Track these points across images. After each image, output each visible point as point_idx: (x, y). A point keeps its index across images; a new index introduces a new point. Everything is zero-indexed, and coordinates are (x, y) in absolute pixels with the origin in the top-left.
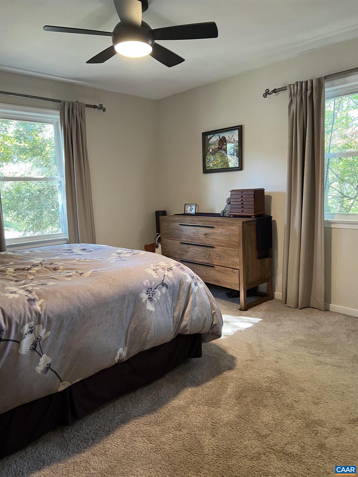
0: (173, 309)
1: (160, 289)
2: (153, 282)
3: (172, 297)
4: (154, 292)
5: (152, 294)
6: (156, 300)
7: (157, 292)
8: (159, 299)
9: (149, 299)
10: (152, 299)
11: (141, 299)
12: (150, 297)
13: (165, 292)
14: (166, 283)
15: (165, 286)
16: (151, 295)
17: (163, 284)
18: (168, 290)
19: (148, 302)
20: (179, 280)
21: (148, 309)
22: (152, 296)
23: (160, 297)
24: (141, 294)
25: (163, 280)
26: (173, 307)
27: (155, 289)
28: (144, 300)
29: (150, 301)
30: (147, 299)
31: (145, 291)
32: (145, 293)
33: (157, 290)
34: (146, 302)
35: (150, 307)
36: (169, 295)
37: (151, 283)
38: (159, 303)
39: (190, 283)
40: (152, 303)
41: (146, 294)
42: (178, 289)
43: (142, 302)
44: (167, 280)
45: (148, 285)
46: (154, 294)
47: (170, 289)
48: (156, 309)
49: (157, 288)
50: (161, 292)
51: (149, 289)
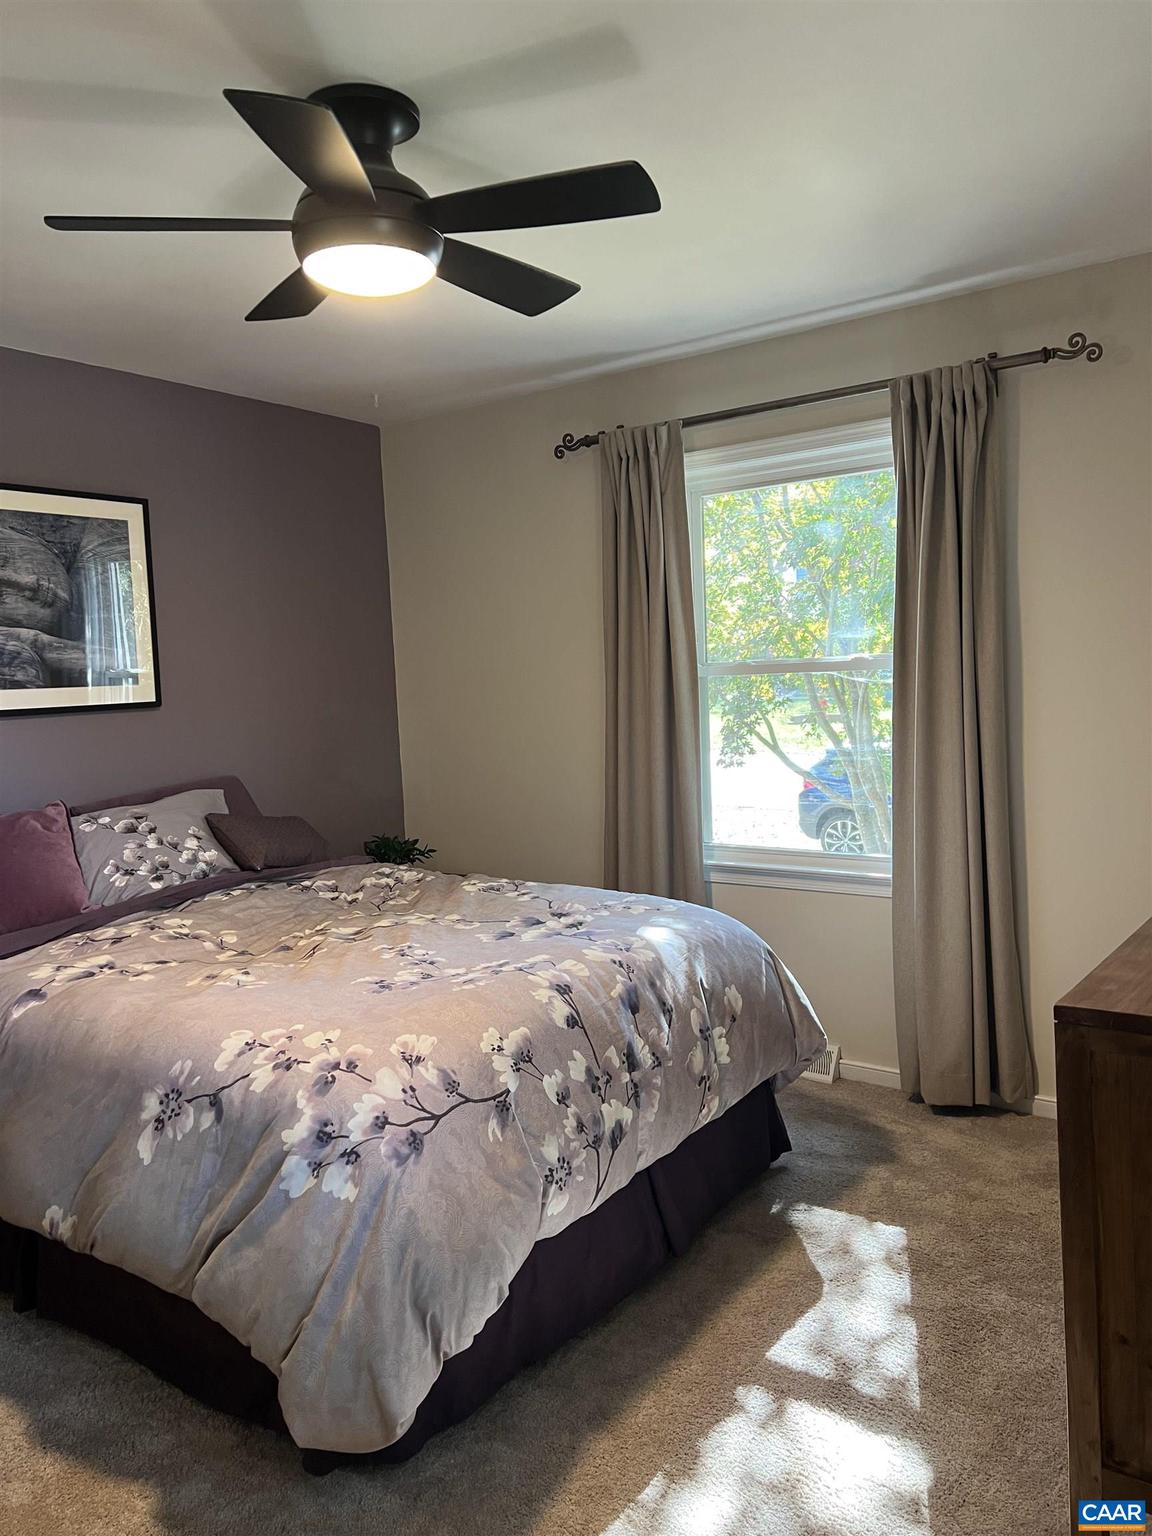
0: (210, 1200)
1: (199, 1112)
2: (199, 1078)
3: (220, 1160)
4: (180, 1108)
5: (173, 1110)
6: (171, 1136)
7: (188, 1116)
8: (179, 1138)
9: (155, 1121)
10: (163, 1126)
11: (142, 1109)
12: (163, 1116)
13: (205, 1130)
14: (224, 1100)
15: (216, 1113)
16: (169, 1112)
17: (215, 1102)
18: (219, 1127)
19: (150, 1128)
20: (269, 1116)
21: (138, 1148)
22: (170, 1117)
23: (185, 1136)
24: (149, 1094)
25: (223, 1088)
26: (210, 1195)
27: (189, 1101)
28: (145, 1116)
29: (156, 1129)
30: (151, 1118)
31: (161, 1092)
32: (159, 1096)
33: (190, 1109)
34: (147, 1122)
35: (145, 1147)
36: (212, 1145)
37: (191, 1076)
38: (171, 1152)
39: (285, 1148)
40: (154, 1139)
41: (158, 1102)
42: (250, 1145)
43: (140, 1115)
44: (234, 1095)
45: (178, 1078)
46: (176, 1115)
47: (224, 1129)
48: (153, 1161)
49: (194, 1101)
50: (197, 1121)
51: (173, 1091)
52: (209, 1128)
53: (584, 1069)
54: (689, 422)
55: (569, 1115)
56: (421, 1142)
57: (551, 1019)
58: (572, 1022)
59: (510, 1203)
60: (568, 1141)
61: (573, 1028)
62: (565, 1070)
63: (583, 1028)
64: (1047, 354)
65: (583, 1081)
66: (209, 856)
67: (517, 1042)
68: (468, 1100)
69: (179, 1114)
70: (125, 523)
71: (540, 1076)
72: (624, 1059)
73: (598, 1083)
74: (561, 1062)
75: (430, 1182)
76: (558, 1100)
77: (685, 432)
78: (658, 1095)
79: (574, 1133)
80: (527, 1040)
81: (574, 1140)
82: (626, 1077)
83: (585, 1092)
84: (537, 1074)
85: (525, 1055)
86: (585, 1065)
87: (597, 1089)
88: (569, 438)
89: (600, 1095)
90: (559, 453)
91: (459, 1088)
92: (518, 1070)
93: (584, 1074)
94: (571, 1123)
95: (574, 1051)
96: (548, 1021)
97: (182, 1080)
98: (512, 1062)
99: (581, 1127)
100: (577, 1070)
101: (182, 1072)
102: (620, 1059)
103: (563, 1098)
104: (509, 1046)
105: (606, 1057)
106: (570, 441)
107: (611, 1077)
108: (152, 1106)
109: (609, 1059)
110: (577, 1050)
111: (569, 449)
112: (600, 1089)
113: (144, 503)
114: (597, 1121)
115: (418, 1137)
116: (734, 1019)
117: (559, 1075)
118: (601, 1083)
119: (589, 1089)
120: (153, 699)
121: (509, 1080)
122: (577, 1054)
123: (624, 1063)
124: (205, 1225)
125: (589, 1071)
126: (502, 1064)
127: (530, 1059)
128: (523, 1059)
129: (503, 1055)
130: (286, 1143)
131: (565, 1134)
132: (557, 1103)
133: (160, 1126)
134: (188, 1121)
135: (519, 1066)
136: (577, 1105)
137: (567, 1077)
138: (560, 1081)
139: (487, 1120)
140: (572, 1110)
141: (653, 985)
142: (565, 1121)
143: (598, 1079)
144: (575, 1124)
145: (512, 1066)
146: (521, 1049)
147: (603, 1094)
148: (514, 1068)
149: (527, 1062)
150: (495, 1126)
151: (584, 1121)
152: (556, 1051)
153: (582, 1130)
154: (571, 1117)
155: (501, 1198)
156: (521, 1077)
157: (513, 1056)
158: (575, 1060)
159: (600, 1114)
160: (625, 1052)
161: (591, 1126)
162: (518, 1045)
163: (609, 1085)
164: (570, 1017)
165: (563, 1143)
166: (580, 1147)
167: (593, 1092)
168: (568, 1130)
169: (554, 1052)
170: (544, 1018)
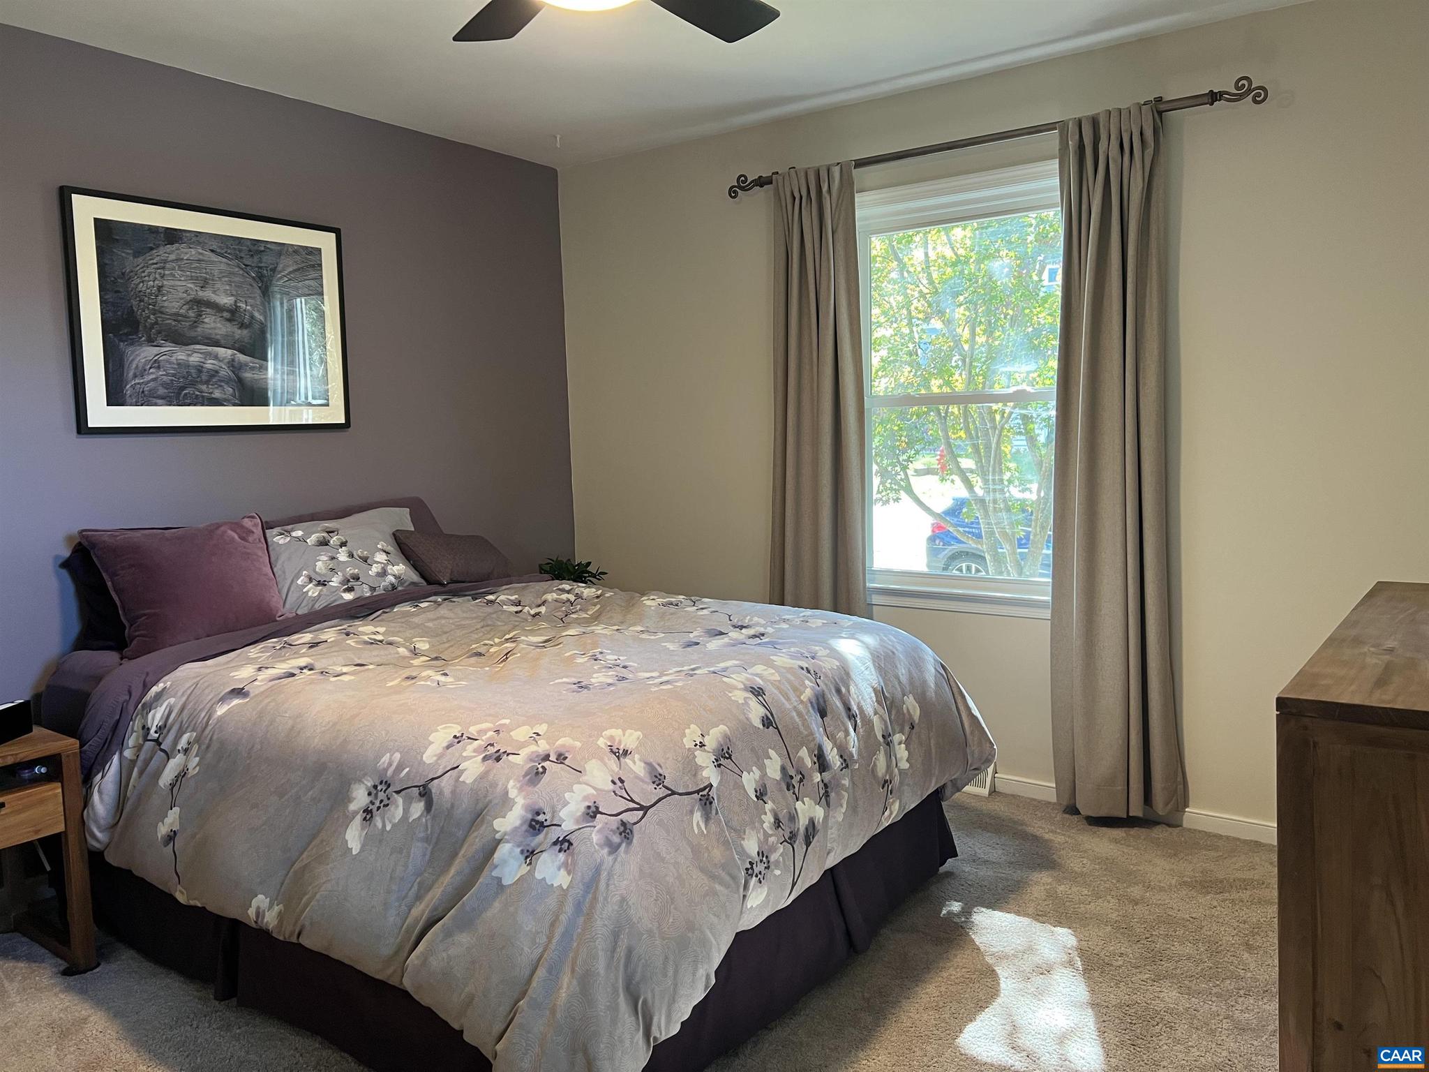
0: (419, 889)
1: (408, 802)
2: (408, 769)
3: (430, 849)
4: (389, 799)
5: (381, 801)
6: (380, 825)
7: (397, 806)
8: (388, 828)
9: (364, 812)
10: (372, 816)
11: (350, 800)
12: (371, 807)
13: (414, 821)
14: (433, 791)
15: (426, 803)
16: (377, 803)
17: (425, 792)
18: (429, 817)
19: (359, 818)
20: (480, 805)
21: (346, 837)
22: (379, 808)
23: (394, 826)
24: (357, 786)
25: (433, 779)
26: (419, 883)
28: (353, 807)
29: (365, 819)
30: (360, 809)
31: (370, 784)
32: (367, 788)
33: (399, 800)
34: (355, 813)
35: (354, 837)
36: (422, 835)
37: (400, 768)
38: (380, 841)
39: (498, 836)
40: (363, 829)
41: (367, 793)
42: (460, 834)
43: (347, 807)
44: (444, 786)
45: (386, 770)
46: (385, 806)
47: (434, 818)
48: (362, 850)
49: (403, 793)
50: (406, 811)
51: (381, 783)
52: (419, 818)
53: (779, 768)
54: (860, 163)
55: (767, 810)
56: (631, 831)
57: (748, 719)
58: (767, 722)
59: (715, 893)
60: (767, 836)
61: (768, 728)
62: (762, 768)
63: (777, 728)
64: (1213, 97)
65: (778, 778)
66: (398, 570)
67: (717, 738)
68: (673, 793)
69: (388, 805)
70: (319, 250)
71: (740, 773)
72: (815, 759)
73: (792, 781)
74: (758, 760)
75: (641, 870)
76: (756, 796)
77: (856, 173)
78: (846, 795)
79: (771, 829)
80: (727, 737)
81: (771, 835)
82: (817, 777)
83: (780, 790)
84: (736, 770)
85: (725, 751)
86: (780, 764)
87: (791, 787)
88: (743, 178)
89: (794, 793)
90: (733, 193)
91: (665, 781)
92: (719, 766)
93: (779, 772)
94: (768, 819)
95: (770, 750)
96: (745, 721)
97: (390, 772)
98: (713, 758)
99: (777, 823)
100: (773, 768)
101: (390, 764)
102: (812, 759)
103: (761, 795)
104: (711, 742)
105: (799, 757)
106: (744, 182)
107: (804, 777)
108: (360, 797)
109: (801, 759)
110: (772, 749)
111: (743, 189)
112: (794, 787)
113: (337, 231)
114: (793, 818)
115: (628, 826)
116: (912, 727)
117: (756, 773)
118: (795, 782)
119: (785, 787)
120: (342, 420)
121: (711, 775)
122: (772, 753)
123: (815, 763)
124: (415, 912)
125: (783, 769)
126: (705, 760)
127: (730, 756)
128: (723, 755)
129: (705, 751)
130: (498, 832)
131: (764, 829)
132: (756, 799)
133: (368, 817)
134: (397, 811)
135: (720, 762)
136: (774, 802)
137: (764, 775)
138: (757, 778)
139: (692, 812)
140: (769, 806)
141: (838, 691)
142: (763, 817)
143: (792, 777)
144: (772, 820)
145: (714, 762)
146: (722, 746)
147: (797, 792)
148: (716, 764)
149: (727, 758)
150: (699, 819)
151: (781, 817)
152: (753, 750)
153: (779, 826)
154: (768, 813)
155: (707, 888)
156: (722, 773)
157: (714, 752)
158: (771, 759)
159: (794, 811)
160: (816, 753)
161: (787, 822)
162: (719, 742)
163: (802, 783)
164: (765, 717)
165: (762, 838)
166: (777, 842)
167: (788, 790)
168: (766, 825)
169: (751, 750)
170: (742, 717)
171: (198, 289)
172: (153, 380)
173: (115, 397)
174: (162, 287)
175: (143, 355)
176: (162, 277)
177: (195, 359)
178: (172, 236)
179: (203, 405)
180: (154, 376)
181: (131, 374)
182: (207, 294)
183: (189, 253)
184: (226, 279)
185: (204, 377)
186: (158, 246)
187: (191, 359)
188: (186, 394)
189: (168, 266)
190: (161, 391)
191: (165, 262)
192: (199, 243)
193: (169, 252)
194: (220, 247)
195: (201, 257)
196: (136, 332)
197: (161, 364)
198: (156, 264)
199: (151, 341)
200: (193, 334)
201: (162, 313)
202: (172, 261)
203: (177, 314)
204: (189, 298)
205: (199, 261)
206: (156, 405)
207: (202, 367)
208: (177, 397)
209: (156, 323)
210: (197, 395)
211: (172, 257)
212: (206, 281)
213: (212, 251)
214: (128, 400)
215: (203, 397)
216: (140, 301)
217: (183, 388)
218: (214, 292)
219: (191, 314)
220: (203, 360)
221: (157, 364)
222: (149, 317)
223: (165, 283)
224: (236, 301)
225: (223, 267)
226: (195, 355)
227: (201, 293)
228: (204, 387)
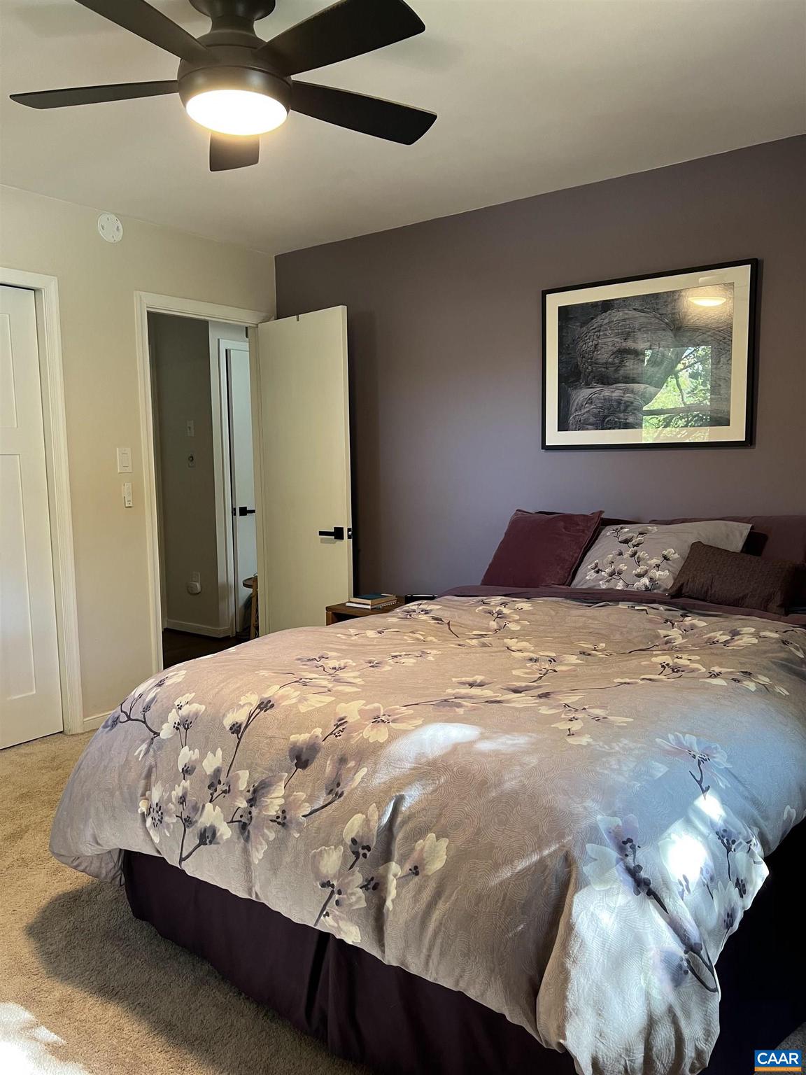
53: (215, 767)
55: (181, 784)
57: (224, 715)
58: (236, 729)
59: (112, 795)
60: (170, 797)
61: (233, 733)
62: (203, 756)
63: (240, 739)
65: (208, 773)
66: (660, 575)
67: (190, 711)
68: (144, 722)
71: (184, 744)
72: (252, 789)
73: (216, 784)
74: (205, 747)
76: (183, 769)
79: (176, 799)
80: (196, 714)
82: (243, 804)
83: (202, 782)
84: (184, 740)
85: (187, 723)
86: (218, 765)
89: (212, 794)
92: (177, 729)
93: (213, 770)
94: (178, 792)
95: (219, 749)
96: (221, 715)
98: (177, 720)
99: (182, 800)
100: (211, 763)
102: (248, 786)
103: (187, 771)
104: (184, 712)
105: (237, 774)
107: (229, 792)
109: (237, 778)
110: (223, 750)
112: (216, 791)
113: (752, 263)
114: (198, 809)
115: (118, 721)
116: (416, 871)
117: (196, 754)
118: (220, 788)
119: (208, 783)
121: (169, 729)
122: (219, 752)
123: (249, 791)
125: (218, 771)
126: (173, 717)
127: (188, 728)
128: (184, 725)
129: (178, 712)
131: (170, 793)
132: (181, 771)
135: (179, 727)
136: (191, 784)
137: (201, 760)
138: (194, 758)
139: (143, 741)
140: (186, 784)
141: (343, 760)
142: (177, 786)
143: (219, 782)
144: (180, 795)
145: (175, 723)
146: (188, 717)
147: (215, 796)
148: (176, 725)
149: (185, 728)
150: (144, 749)
151: (187, 799)
152: (207, 738)
153: (182, 803)
154: (181, 787)
155: (111, 787)
156: (176, 734)
157: (181, 717)
158: (215, 756)
159: (201, 807)
160: (256, 785)
161: (190, 807)
162: (189, 714)
163: (224, 794)
164: (238, 725)
165: (165, 798)
166: (174, 813)
167: (209, 787)
168: (174, 793)
169: (205, 737)
170: (222, 711)
171: (622, 341)
172: (587, 412)
173: (563, 426)
174: (598, 344)
175: (582, 395)
176: (598, 337)
177: (616, 394)
178: (607, 306)
179: (619, 429)
180: (588, 409)
181: (574, 408)
182: (630, 344)
183: (616, 315)
184: (644, 329)
185: (622, 407)
186: (596, 316)
187: (614, 394)
188: (608, 421)
189: (602, 329)
190: (592, 420)
191: (601, 326)
192: (625, 306)
193: (603, 319)
194: (642, 305)
195: (626, 316)
196: (578, 380)
197: (594, 400)
198: (595, 329)
199: (588, 385)
200: (617, 376)
201: (596, 363)
202: (606, 324)
203: (606, 363)
204: (615, 349)
205: (624, 320)
206: (587, 429)
207: (621, 400)
208: (603, 423)
209: (592, 372)
210: (616, 421)
211: (606, 321)
212: (629, 334)
213: (635, 309)
214: (571, 427)
215: (620, 422)
216: (583, 358)
217: (605, 417)
218: (634, 341)
219: (617, 361)
220: (622, 395)
221: (590, 401)
222: (587, 368)
223: (600, 341)
224: (651, 345)
225: (642, 320)
226: (617, 391)
227: (624, 344)
228: (621, 415)
